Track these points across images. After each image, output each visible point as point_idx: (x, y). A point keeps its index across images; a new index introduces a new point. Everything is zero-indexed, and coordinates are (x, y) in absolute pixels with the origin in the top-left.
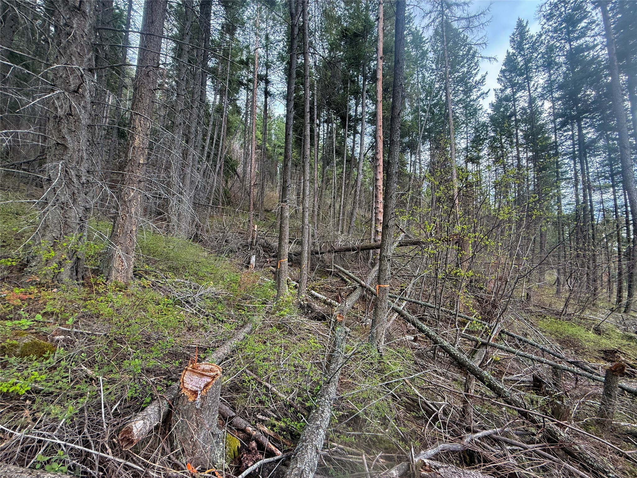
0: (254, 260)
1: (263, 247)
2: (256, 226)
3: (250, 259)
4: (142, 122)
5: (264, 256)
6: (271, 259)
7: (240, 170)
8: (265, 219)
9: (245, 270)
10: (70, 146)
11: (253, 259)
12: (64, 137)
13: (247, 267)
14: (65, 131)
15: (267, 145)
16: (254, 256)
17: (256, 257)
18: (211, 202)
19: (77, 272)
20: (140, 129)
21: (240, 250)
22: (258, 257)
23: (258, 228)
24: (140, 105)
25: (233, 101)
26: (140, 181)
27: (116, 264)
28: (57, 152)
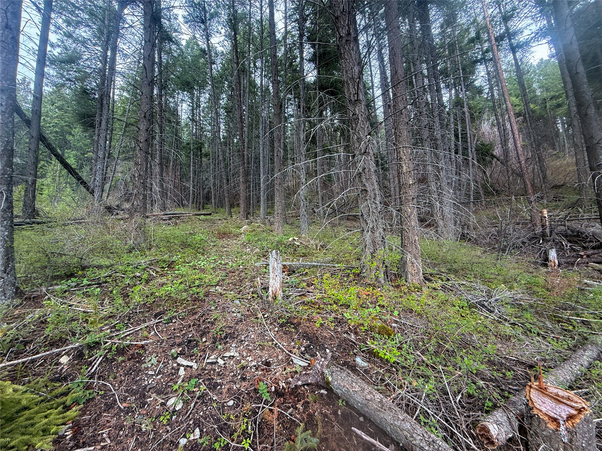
0: (555, 255)
1: (566, 236)
2: (545, 212)
3: (546, 254)
4: (405, 151)
5: (572, 249)
6: (590, 252)
7: (497, 151)
8: (556, 199)
9: (544, 270)
10: (368, 189)
11: (553, 254)
12: (364, 185)
13: (546, 265)
14: (364, 180)
15: (532, 106)
16: (554, 250)
17: (557, 251)
18: (472, 197)
19: (387, 276)
20: (404, 157)
21: (527, 245)
22: (560, 250)
23: (548, 212)
24: (401, 139)
25: (469, 86)
26: (413, 199)
27: (409, 268)
28: (363, 196)
